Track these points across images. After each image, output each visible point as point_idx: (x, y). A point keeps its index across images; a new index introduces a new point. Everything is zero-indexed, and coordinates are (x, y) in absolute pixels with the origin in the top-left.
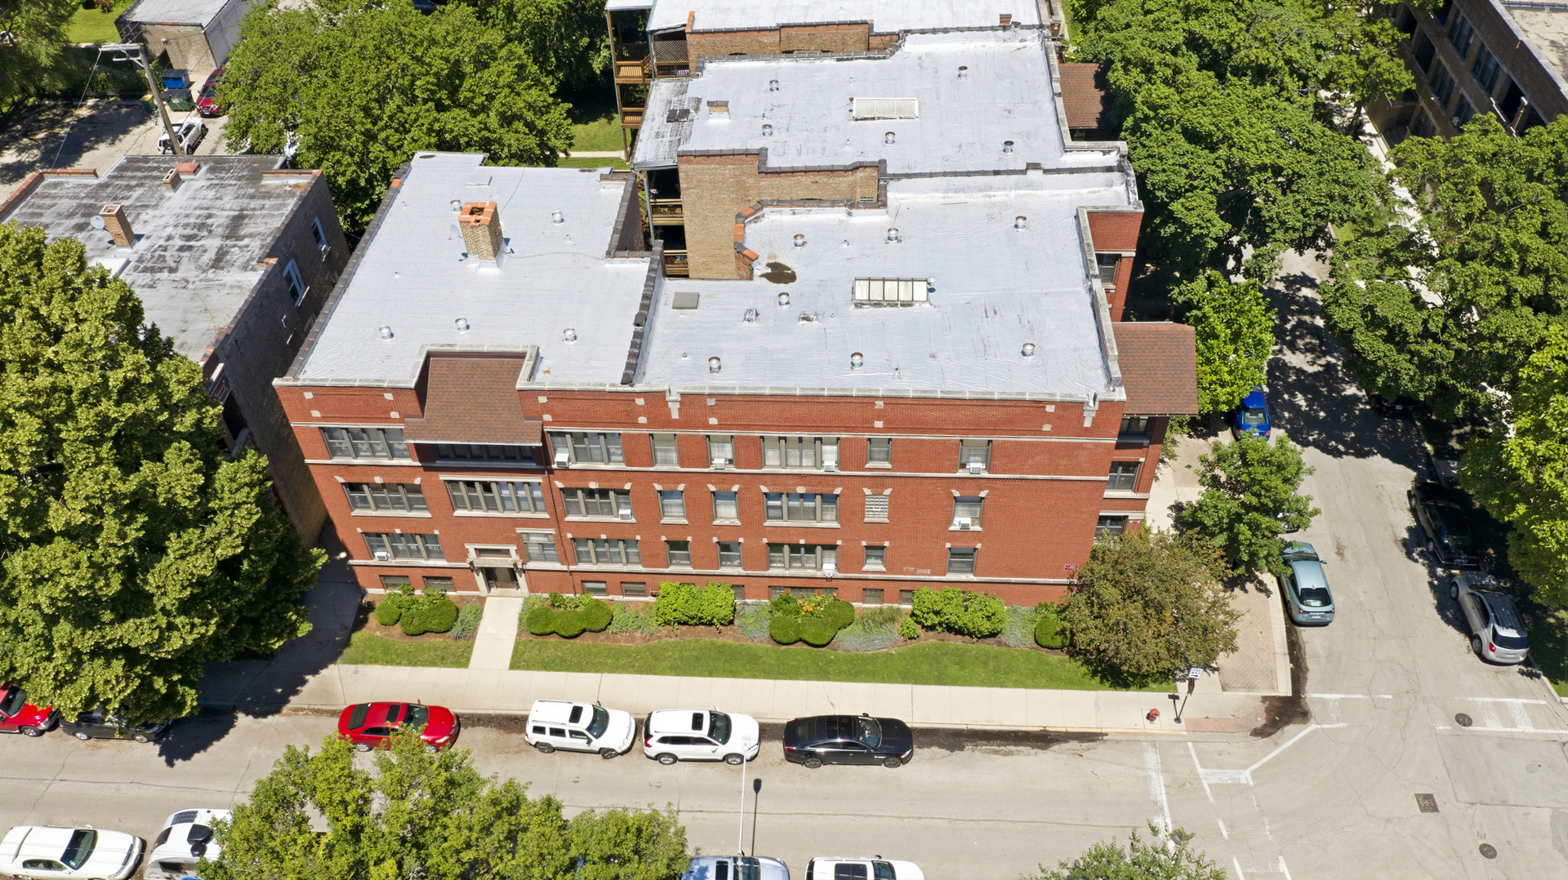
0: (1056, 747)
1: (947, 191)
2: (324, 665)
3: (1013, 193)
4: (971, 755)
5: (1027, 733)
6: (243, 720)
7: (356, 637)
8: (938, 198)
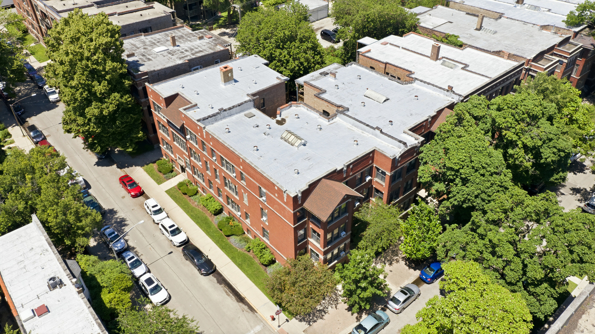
0: (241, 304)
1: (353, 125)
2: (138, 166)
3: (370, 135)
4: (221, 288)
5: (240, 295)
6: (115, 166)
7: (151, 164)
8: (349, 126)
